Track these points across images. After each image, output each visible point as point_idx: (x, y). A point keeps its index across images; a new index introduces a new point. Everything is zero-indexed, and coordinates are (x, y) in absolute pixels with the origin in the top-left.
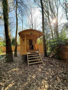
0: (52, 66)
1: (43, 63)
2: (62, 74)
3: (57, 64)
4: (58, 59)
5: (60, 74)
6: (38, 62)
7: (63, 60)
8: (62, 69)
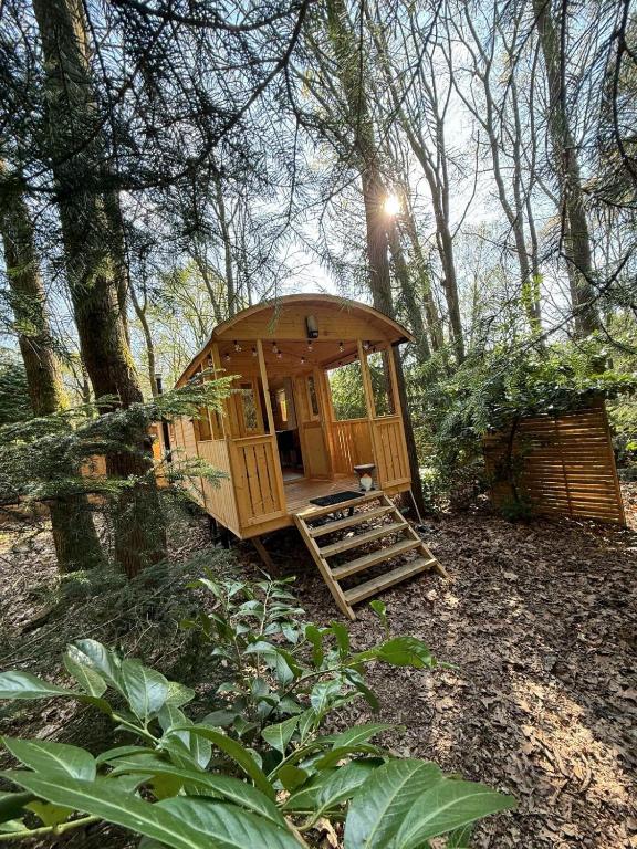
0: (513, 576)
1: (442, 568)
2: (604, 613)
3: (531, 559)
4: (512, 520)
5: (595, 616)
6: (407, 571)
7: (544, 518)
8: (583, 580)
